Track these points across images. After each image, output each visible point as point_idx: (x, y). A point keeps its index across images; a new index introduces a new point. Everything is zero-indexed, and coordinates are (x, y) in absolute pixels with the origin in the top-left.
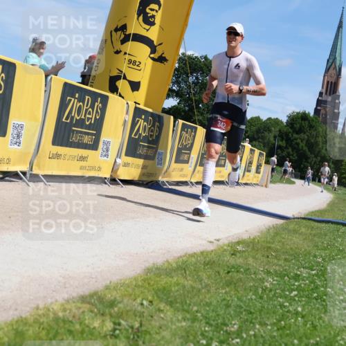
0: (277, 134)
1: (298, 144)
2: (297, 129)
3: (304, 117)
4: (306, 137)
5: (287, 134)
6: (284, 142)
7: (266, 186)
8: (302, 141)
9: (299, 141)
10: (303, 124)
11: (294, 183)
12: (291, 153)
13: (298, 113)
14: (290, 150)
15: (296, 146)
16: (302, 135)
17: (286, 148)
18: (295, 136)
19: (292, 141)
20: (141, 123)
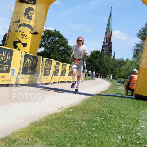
0: (87, 60)
1: (96, 63)
2: (95, 57)
3: (98, 52)
4: (99, 60)
5: (91, 60)
6: (90, 63)
7: (83, 82)
8: (97, 62)
9: (96, 62)
10: (97, 55)
11: (94, 79)
12: (93, 67)
13: (95, 51)
14: (92, 66)
15: (95, 64)
16: (97, 60)
17: (91, 65)
18: (94, 60)
19: (93, 62)
20: (28, 60)
